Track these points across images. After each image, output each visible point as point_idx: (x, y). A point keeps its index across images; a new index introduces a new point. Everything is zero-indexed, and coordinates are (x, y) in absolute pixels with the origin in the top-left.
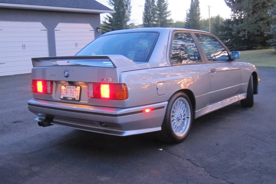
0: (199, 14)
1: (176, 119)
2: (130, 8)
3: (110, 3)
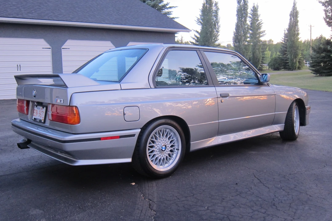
0: (298, 34)
1: (158, 151)
2: (219, 27)
3: (198, 22)
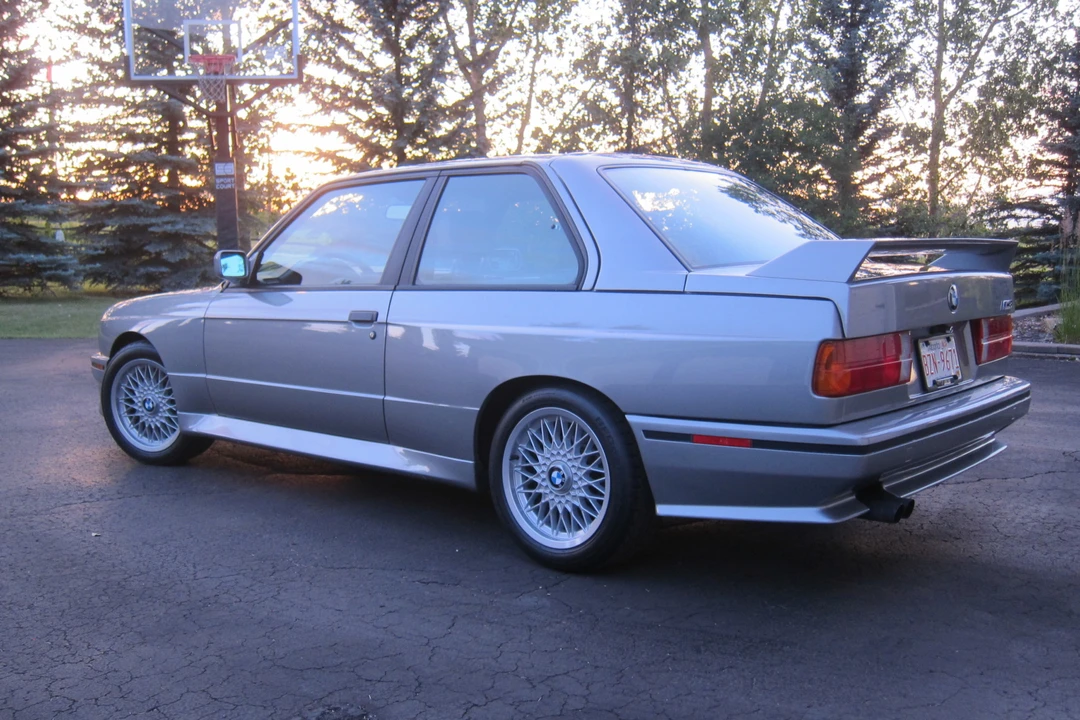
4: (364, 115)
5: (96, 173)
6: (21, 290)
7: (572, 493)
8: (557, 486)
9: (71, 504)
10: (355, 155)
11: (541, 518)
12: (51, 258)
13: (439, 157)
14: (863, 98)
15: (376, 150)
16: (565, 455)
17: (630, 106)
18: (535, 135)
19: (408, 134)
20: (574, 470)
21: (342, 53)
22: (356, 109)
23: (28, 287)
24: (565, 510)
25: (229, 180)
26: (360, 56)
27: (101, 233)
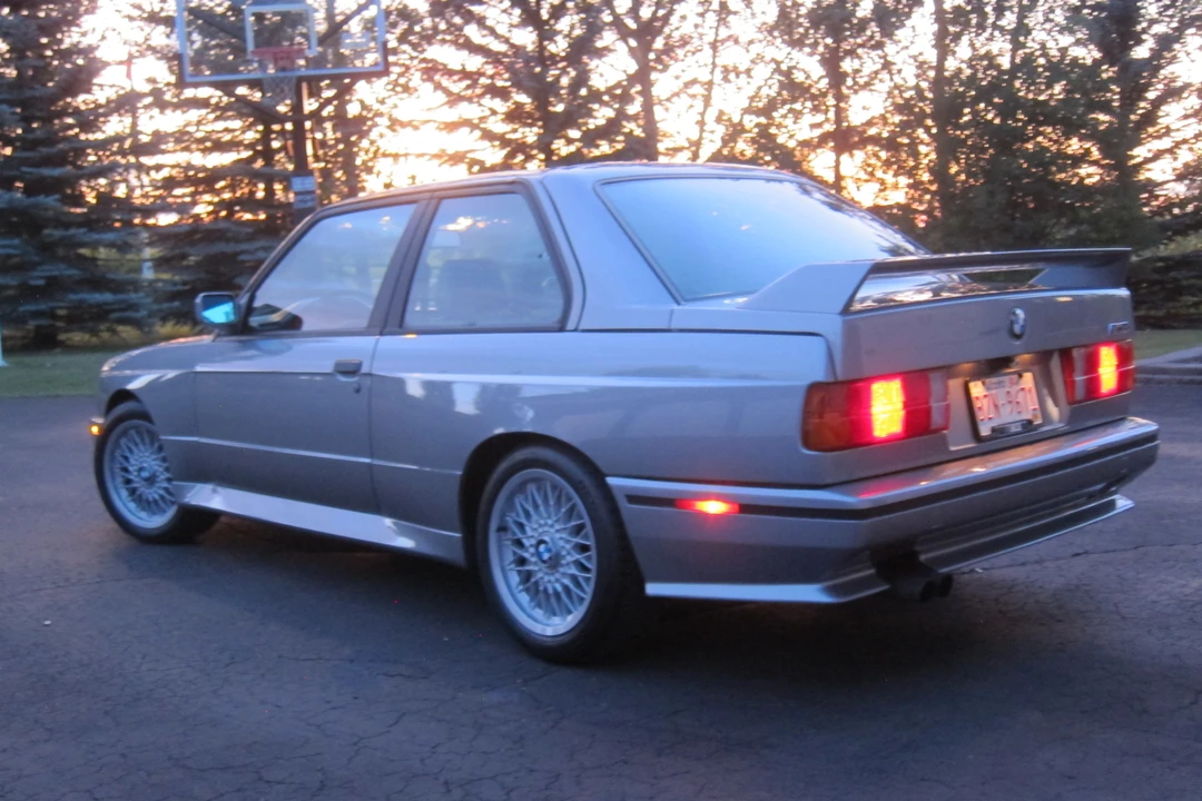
4: (500, 106)
5: (178, 192)
6: (87, 337)
7: (562, 570)
8: (544, 562)
9: (40, 590)
10: (494, 155)
11: (532, 600)
12: (120, 297)
13: (596, 152)
14: (1141, 52)
15: (520, 147)
16: (552, 526)
17: (837, 78)
18: (719, 120)
19: (554, 127)
20: (561, 543)
21: (472, 31)
22: (492, 98)
23: (94, 332)
24: (555, 590)
25: (308, 197)
26: (492, 31)
27: (185, 263)
